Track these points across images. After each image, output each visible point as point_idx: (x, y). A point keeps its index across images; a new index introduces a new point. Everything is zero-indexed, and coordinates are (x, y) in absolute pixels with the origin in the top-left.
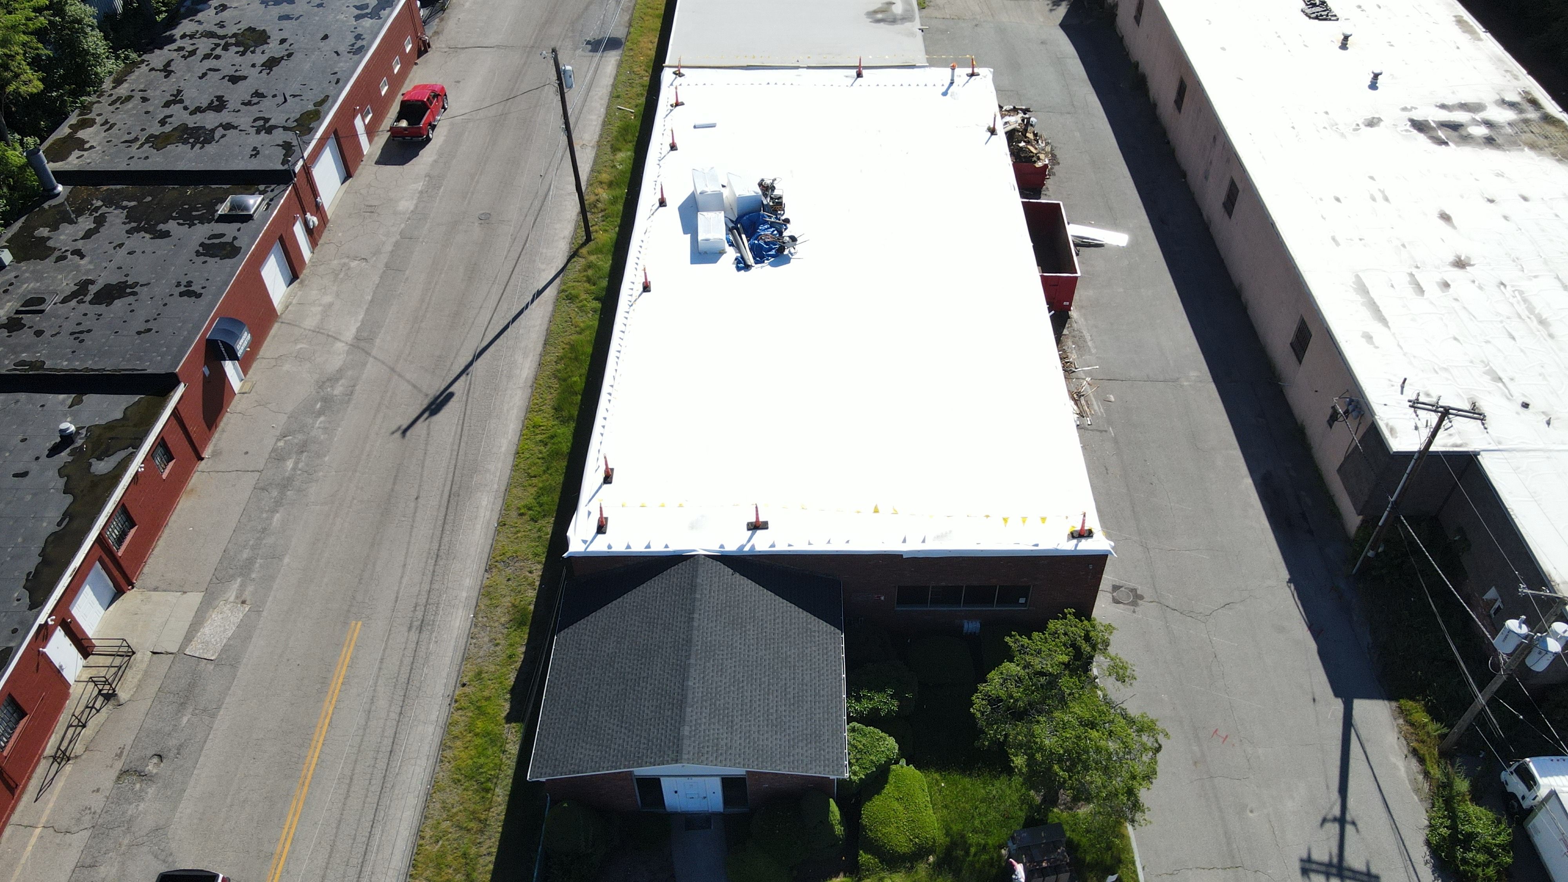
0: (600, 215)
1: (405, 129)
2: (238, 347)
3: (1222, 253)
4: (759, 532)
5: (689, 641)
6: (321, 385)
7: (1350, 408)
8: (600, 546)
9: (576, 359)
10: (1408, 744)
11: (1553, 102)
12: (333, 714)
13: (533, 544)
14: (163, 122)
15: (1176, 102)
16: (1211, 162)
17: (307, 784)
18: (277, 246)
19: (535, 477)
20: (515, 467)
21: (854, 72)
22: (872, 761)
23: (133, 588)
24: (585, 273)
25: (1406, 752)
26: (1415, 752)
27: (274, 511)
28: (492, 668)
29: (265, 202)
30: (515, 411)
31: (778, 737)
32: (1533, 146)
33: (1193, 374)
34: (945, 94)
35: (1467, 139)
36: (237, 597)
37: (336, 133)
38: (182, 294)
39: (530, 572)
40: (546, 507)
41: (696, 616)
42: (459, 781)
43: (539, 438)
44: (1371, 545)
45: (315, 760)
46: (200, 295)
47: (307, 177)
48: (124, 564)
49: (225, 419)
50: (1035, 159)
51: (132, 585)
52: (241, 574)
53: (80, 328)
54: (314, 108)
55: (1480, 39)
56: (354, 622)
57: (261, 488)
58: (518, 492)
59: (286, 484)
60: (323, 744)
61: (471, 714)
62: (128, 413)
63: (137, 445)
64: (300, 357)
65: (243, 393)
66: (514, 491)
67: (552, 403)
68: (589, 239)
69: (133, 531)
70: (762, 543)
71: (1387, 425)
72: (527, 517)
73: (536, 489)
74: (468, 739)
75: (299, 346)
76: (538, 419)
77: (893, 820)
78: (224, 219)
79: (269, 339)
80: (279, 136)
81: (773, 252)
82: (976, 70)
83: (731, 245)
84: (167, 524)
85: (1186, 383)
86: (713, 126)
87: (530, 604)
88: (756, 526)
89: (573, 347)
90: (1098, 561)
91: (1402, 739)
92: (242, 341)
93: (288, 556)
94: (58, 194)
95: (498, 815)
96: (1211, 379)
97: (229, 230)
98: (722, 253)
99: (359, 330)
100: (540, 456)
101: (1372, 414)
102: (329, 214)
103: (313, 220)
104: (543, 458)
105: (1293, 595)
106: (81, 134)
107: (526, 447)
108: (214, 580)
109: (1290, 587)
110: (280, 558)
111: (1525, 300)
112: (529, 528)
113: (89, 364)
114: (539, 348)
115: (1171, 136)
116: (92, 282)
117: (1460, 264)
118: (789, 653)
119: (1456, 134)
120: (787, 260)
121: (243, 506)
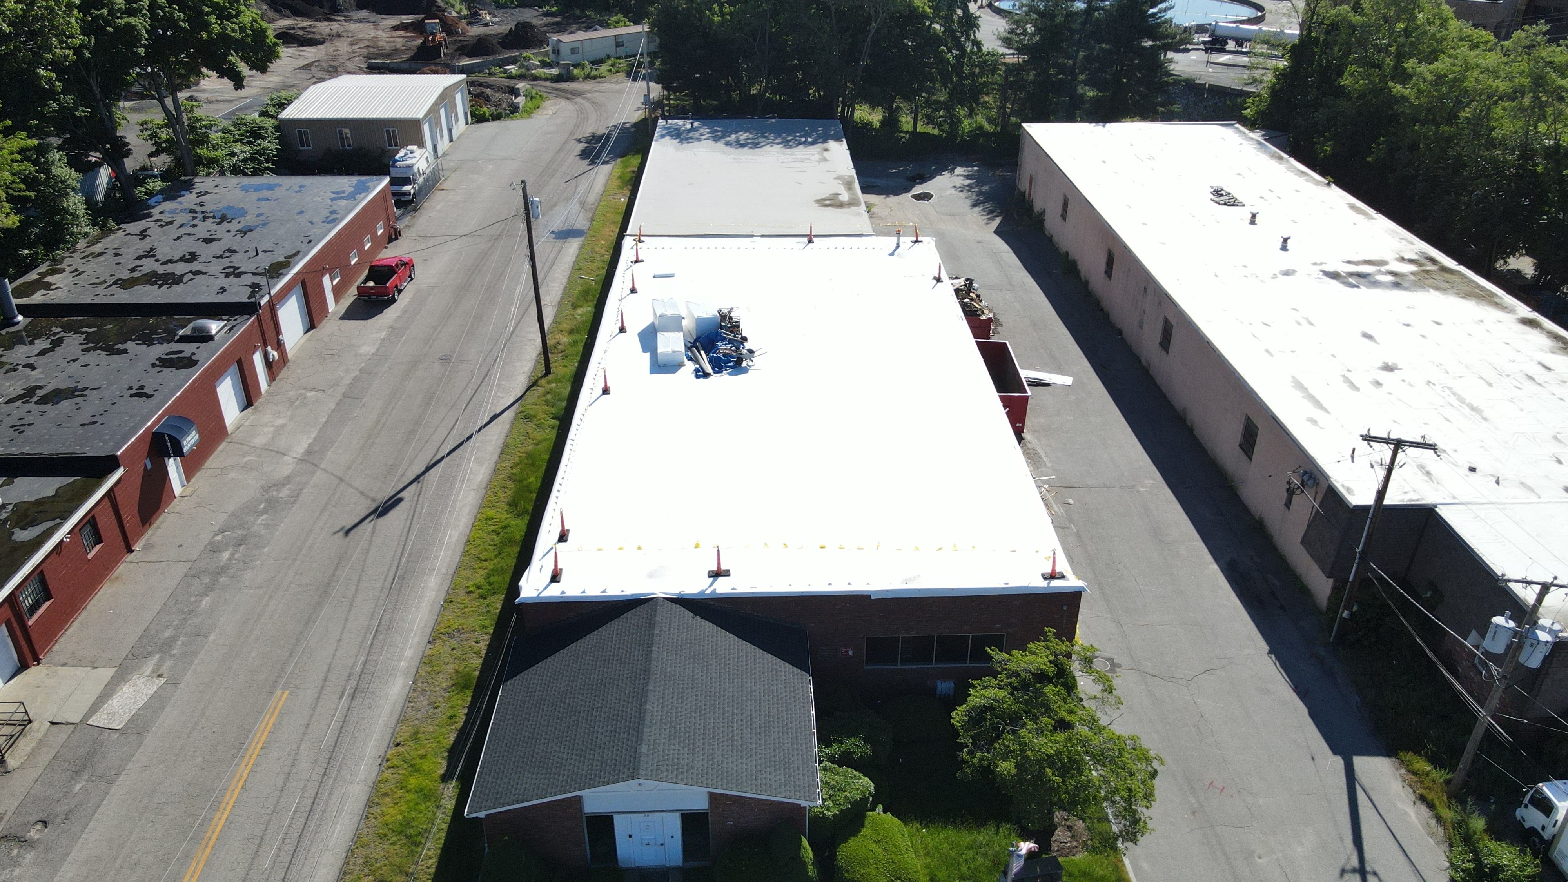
0: (560, 355)
1: (371, 288)
2: (185, 443)
3: (1164, 389)
4: (720, 579)
5: (647, 671)
6: (266, 489)
7: (1305, 478)
8: (554, 591)
9: (533, 464)
10: (1414, 791)
11: (1449, 259)
12: (248, 776)
13: (481, 618)
14: (133, 270)
15: (1106, 272)
16: (1144, 312)
17: (211, 844)
18: (234, 369)
19: (486, 560)
20: (465, 553)
21: (806, 240)
22: (846, 797)
23: (38, 664)
24: (544, 398)
25: (1413, 799)
26: (1423, 798)
27: (203, 595)
28: (431, 728)
29: (226, 329)
30: (468, 508)
31: (744, 761)
32: (1437, 288)
33: (1148, 482)
34: (892, 254)
35: (1376, 284)
36: (153, 672)
37: (303, 283)
38: (132, 396)
39: (477, 642)
40: (496, 586)
41: (655, 648)
42: (386, 835)
43: (492, 528)
44: (1344, 605)
45: (222, 822)
46: (152, 396)
47: (271, 313)
48: (34, 636)
49: (161, 519)
50: (979, 312)
51: (38, 661)
52: (160, 651)
53: (23, 422)
54: (284, 260)
55: (1373, 218)
56: (281, 691)
57: (192, 575)
58: (467, 573)
59: (221, 571)
60: (233, 806)
61: (404, 772)
62: (60, 492)
63: (65, 516)
64: (247, 468)
65: (184, 497)
66: (464, 573)
67: (506, 500)
68: (548, 371)
69: (47, 604)
70: (723, 587)
71: (1343, 486)
72: (476, 595)
73: (486, 571)
74: (399, 795)
75: (246, 459)
76: (491, 513)
77: (871, 861)
78: (184, 339)
79: (216, 453)
80: (248, 279)
81: (731, 364)
82: (920, 238)
83: (690, 359)
84: (85, 607)
85: (1142, 490)
86: (672, 276)
87: (475, 670)
88: (717, 574)
89: (529, 455)
90: (1073, 598)
91: (1408, 788)
92: (189, 438)
93: (214, 634)
94: (18, 323)
95: (428, 868)
96: (1166, 486)
97: (188, 349)
98: (681, 365)
99: (310, 445)
100: (492, 543)
101: (1326, 477)
102: (290, 356)
103: (274, 354)
104: (495, 545)
105: (1275, 664)
106: (48, 279)
107: (478, 535)
108: (130, 656)
109: (1270, 657)
110: (206, 636)
111: (1454, 394)
112: (478, 604)
113: (26, 449)
114: (495, 457)
115: (1103, 304)
116: (41, 388)
117: (1388, 368)
118: (753, 688)
119: (1365, 280)
120: (745, 371)
121: (170, 591)
